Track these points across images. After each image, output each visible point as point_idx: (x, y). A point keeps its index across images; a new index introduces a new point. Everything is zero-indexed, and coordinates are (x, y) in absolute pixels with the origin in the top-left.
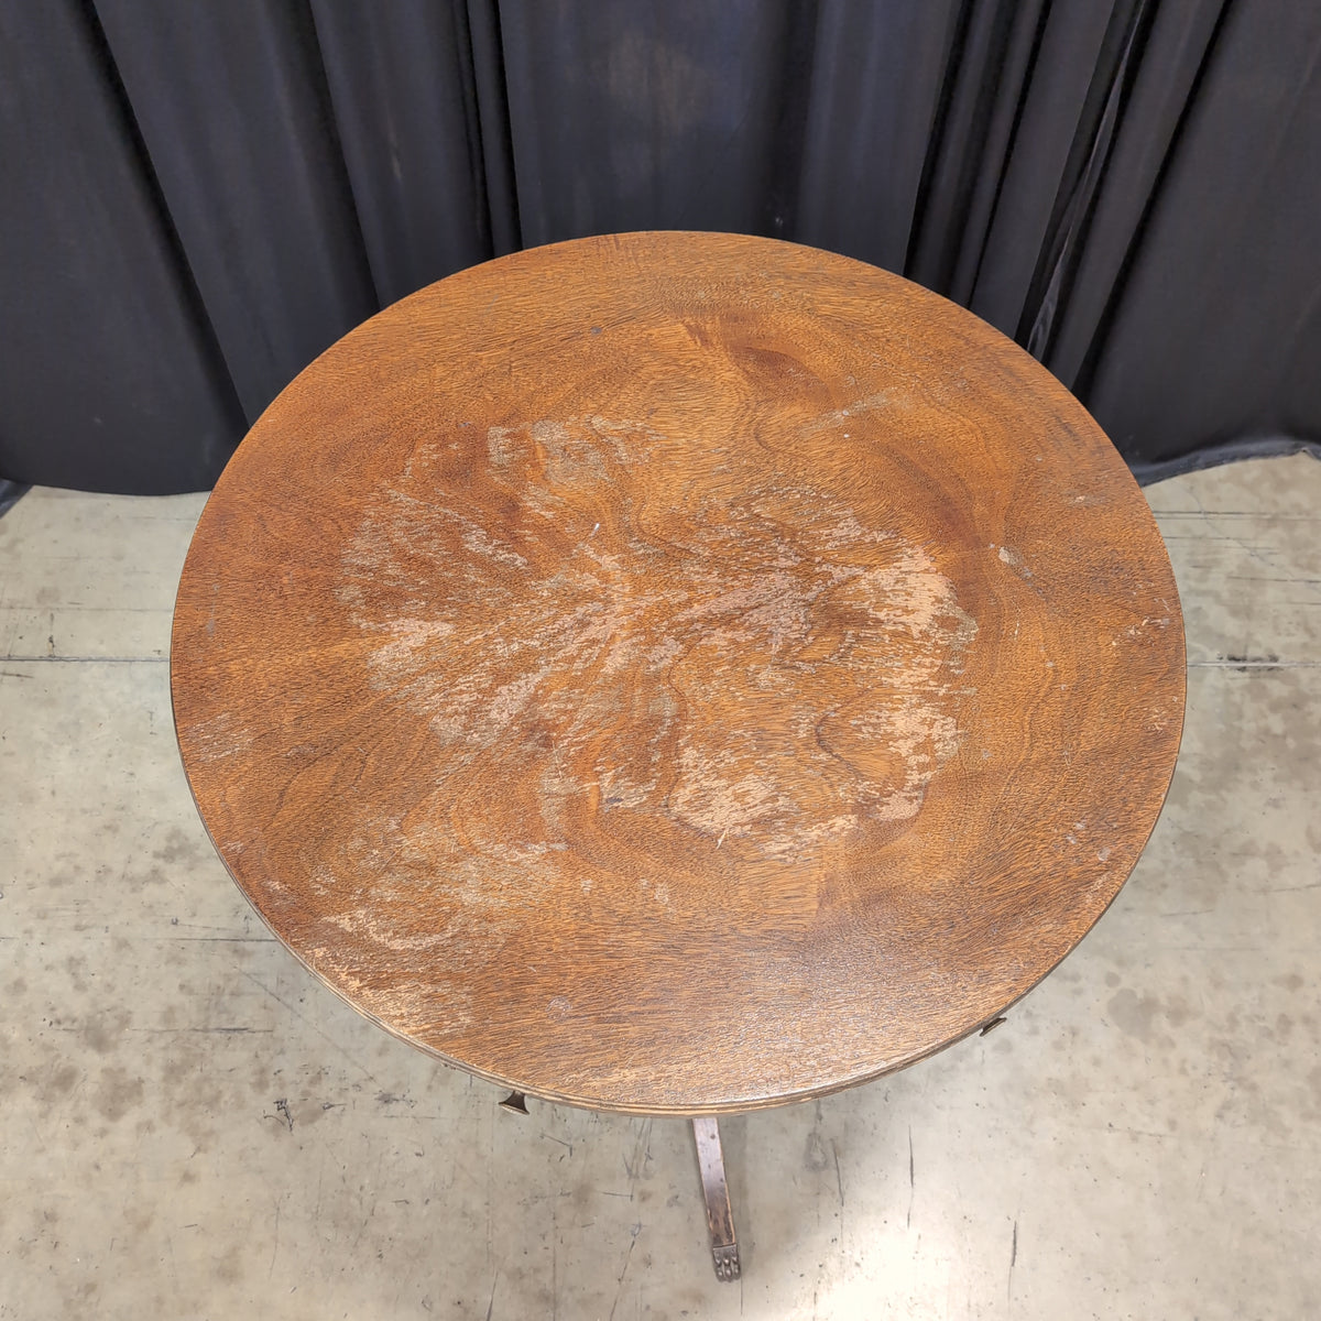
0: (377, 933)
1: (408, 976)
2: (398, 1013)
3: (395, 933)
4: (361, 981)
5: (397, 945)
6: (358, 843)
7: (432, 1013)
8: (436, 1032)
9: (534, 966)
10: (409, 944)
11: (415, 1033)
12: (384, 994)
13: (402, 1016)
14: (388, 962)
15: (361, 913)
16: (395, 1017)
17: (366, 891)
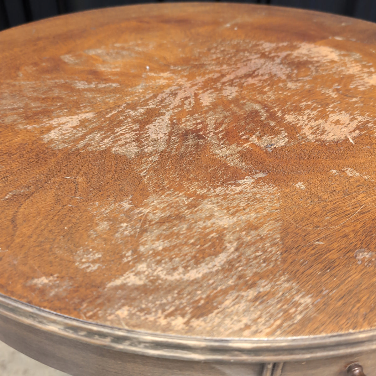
0: (168, 273)
1: (225, 292)
2: (241, 325)
3: (186, 267)
4: (183, 316)
5: (193, 274)
6: (104, 226)
7: (272, 310)
8: (290, 323)
9: (318, 241)
10: (203, 270)
11: (272, 333)
12: (214, 318)
13: (247, 327)
14: (196, 290)
15: (142, 267)
16: (242, 330)
17: (135, 251)
